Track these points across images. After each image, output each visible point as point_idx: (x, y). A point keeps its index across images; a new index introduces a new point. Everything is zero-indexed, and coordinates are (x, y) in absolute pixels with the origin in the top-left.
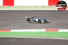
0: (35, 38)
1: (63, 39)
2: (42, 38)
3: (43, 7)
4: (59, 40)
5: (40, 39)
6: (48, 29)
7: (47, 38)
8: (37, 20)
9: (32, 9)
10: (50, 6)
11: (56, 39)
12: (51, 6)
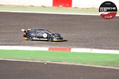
0: (31, 61)
1: (80, 64)
2: (43, 62)
3: (43, 8)
4: (73, 65)
5: (40, 63)
6: (53, 47)
7: (51, 62)
8: (45, 35)
9: (25, 10)
10: (55, 8)
11: (67, 65)
12: (57, 7)
